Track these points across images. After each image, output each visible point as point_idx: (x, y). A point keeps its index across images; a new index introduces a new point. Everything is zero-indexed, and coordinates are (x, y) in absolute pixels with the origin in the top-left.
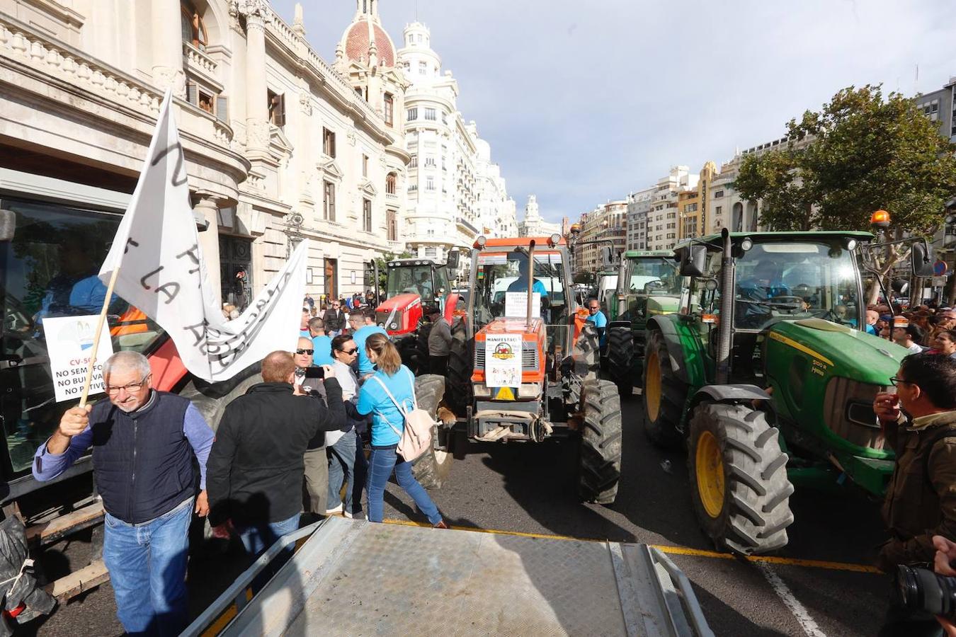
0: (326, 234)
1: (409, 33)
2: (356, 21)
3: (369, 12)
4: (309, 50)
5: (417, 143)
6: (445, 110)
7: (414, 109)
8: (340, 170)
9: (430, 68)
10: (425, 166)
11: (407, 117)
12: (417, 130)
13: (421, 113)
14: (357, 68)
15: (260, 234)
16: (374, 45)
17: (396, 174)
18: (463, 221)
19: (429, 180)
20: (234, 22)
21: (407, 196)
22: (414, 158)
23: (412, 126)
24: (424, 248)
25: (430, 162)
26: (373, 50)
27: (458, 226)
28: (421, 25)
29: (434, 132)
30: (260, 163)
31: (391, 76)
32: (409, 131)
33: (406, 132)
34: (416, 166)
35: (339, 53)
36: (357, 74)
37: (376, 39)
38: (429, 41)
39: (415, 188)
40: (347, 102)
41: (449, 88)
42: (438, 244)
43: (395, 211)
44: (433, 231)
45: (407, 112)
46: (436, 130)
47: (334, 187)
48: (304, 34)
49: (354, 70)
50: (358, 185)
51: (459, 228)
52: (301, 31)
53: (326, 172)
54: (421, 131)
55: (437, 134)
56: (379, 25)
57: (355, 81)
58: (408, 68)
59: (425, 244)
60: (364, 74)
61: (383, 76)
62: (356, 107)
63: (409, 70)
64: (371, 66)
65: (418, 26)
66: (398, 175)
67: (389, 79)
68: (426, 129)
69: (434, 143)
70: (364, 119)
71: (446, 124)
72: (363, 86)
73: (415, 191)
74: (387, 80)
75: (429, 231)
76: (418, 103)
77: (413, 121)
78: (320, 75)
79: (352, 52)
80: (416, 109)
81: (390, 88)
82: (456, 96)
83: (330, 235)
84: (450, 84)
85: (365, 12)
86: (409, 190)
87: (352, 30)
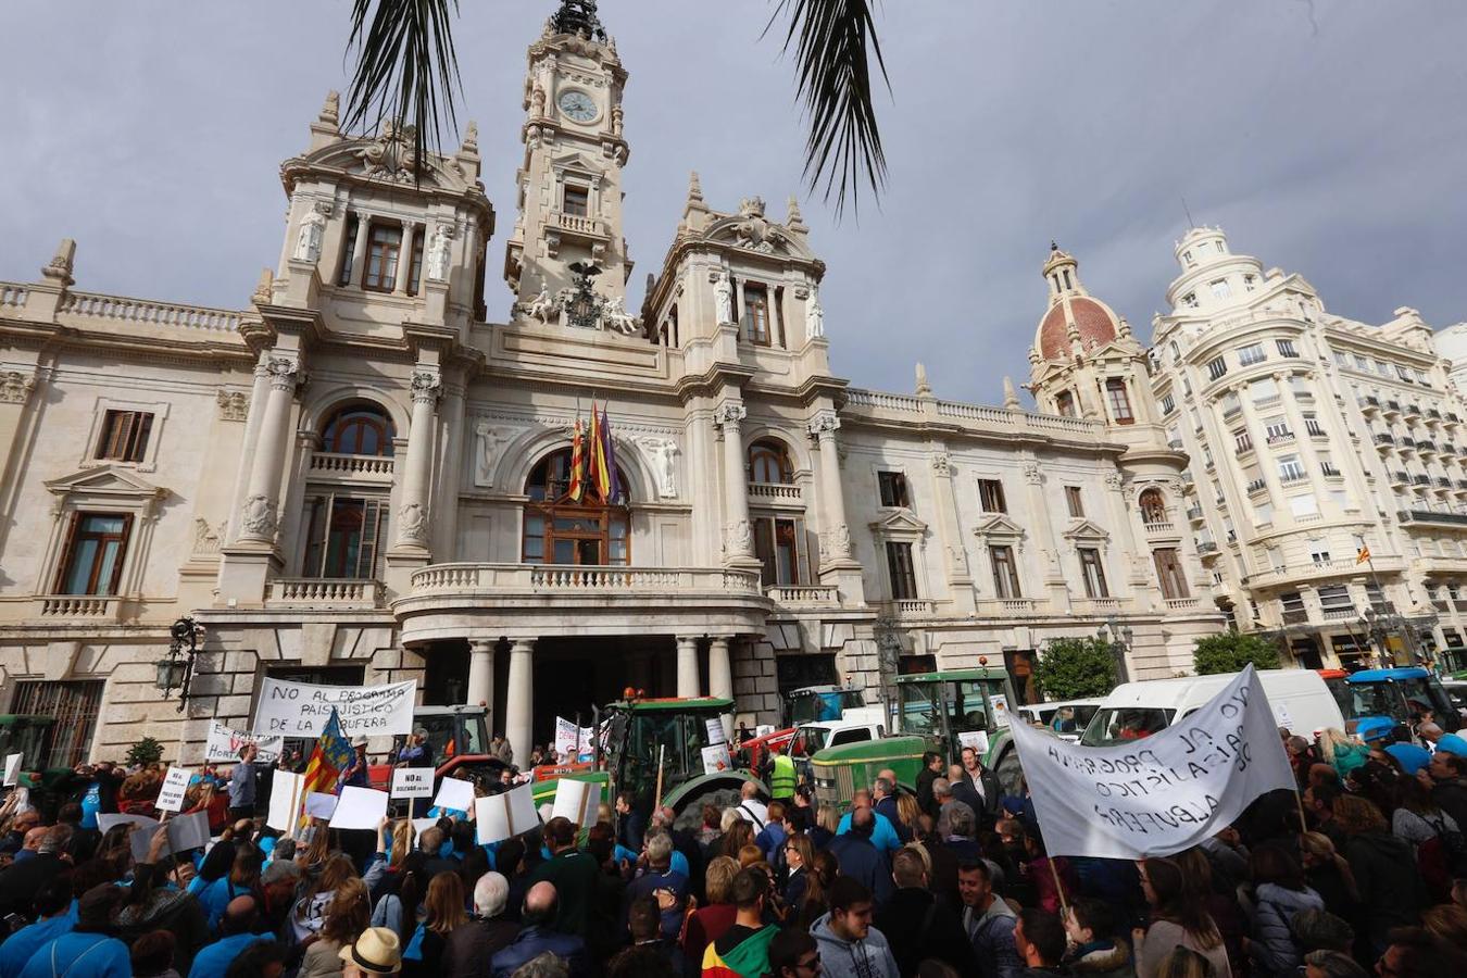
0: (999, 619)
1: (1184, 252)
2: (1051, 307)
3: (1064, 289)
4: (939, 404)
5: (1238, 409)
6: (1283, 335)
7: (1217, 360)
8: (1014, 525)
9: (1237, 281)
10: (1269, 441)
11: (1210, 375)
12: (1231, 388)
13: (1232, 359)
14: (1058, 367)
15: (840, 649)
16: (1072, 329)
17: (1159, 489)
18: (1418, 515)
19: (1286, 464)
20: (810, 443)
21: (1247, 502)
22: (1243, 435)
23: (1221, 387)
24: (1314, 591)
25: (1278, 434)
26: (1073, 335)
27: (1409, 529)
28: (1201, 230)
29: (1271, 379)
30: (836, 572)
31: (1111, 355)
32: (1220, 395)
33: (1213, 398)
34: (1251, 446)
35: (1033, 359)
36: (1058, 376)
37: (1076, 319)
38: (1224, 245)
39: (1258, 487)
40: (1010, 436)
41: (1285, 296)
42: (1349, 577)
43: (1173, 549)
44: (1326, 555)
45: (1208, 368)
46: (1272, 375)
47: (1011, 550)
48: (929, 391)
49: (1054, 372)
50: (1063, 534)
51: (1415, 532)
52: (925, 390)
53: (988, 535)
54: (1240, 389)
55: (1277, 380)
56: (1084, 295)
57: (1058, 386)
58: (1194, 301)
59: (1312, 582)
60: (1067, 372)
61: (1095, 361)
62: (1026, 435)
63: (1196, 305)
64: (1074, 358)
65: (1196, 234)
66: (1163, 489)
67: (1107, 360)
68: (1252, 381)
69: (1277, 397)
70: (1050, 440)
71: (1298, 356)
72: (1069, 387)
73: (1261, 490)
74: (1103, 362)
75: (1316, 556)
76: (1220, 348)
77: (1222, 378)
78: (952, 427)
79: (1049, 351)
80: (1221, 358)
81: (1114, 370)
82: (1308, 297)
83: (1008, 619)
84: (1285, 287)
85: (1060, 291)
86: (1250, 490)
87: (1046, 322)
